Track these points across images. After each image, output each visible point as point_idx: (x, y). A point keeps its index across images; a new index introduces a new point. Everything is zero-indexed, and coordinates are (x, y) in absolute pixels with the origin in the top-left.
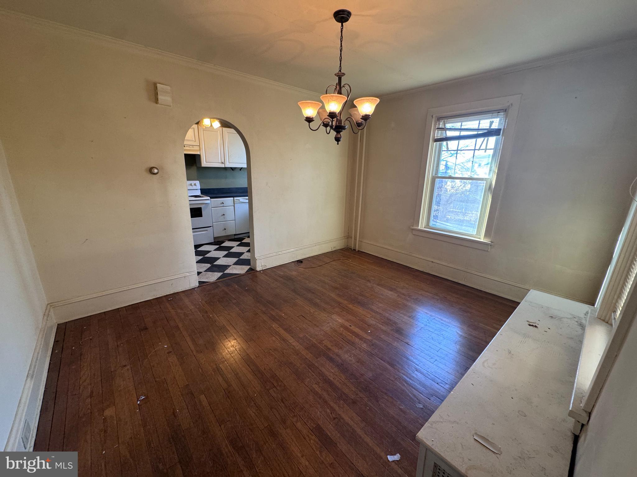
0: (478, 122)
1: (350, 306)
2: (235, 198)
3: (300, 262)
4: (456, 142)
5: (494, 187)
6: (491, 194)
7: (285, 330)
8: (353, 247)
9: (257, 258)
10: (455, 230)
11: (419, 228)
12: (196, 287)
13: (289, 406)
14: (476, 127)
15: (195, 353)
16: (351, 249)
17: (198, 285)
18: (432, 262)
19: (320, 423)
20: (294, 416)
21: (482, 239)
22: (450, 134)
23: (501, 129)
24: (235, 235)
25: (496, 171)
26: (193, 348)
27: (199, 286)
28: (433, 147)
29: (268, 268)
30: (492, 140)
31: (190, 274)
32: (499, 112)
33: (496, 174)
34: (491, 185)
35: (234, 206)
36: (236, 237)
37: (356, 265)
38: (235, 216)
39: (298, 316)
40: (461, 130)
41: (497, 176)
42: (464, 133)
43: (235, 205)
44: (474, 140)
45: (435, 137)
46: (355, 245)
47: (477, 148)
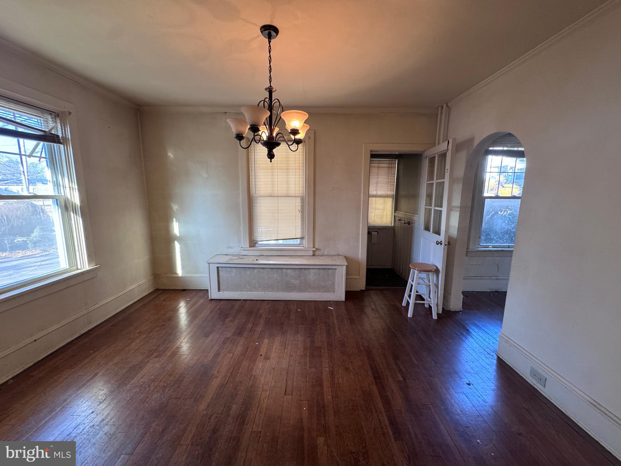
5: (79, 205)
6: (77, 214)
18: (34, 341)
21: (87, 268)
23: (59, 136)
33: (76, 190)
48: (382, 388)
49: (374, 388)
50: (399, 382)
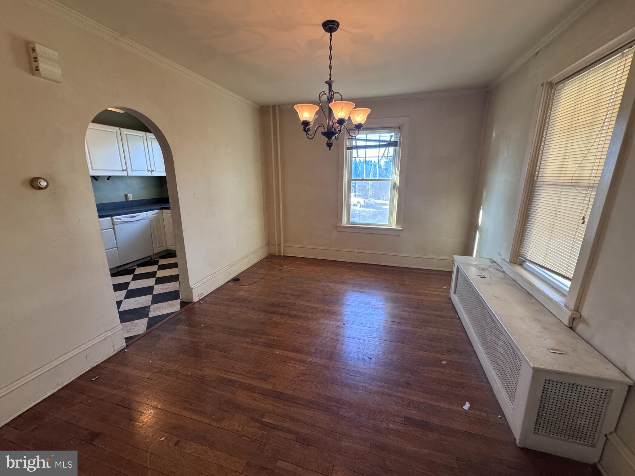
0: (379, 134)
1: (326, 307)
2: (114, 217)
3: (236, 280)
4: (364, 150)
5: (398, 186)
6: (397, 192)
7: (292, 351)
8: (277, 254)
9: (192, 286)
10: (371, 222)
11: (343, 225)
12: (122, 348)
13: (369, 417)
14: (378, 139)
15: (215, 424)
16: (275, 256)
17: (124, 344)
18: (358, 252)
19: (404, 414)
20: (381, 422)
21: (394, 227)
22: (359, 143)
23: (397, 142)
24: (118, 267)
25: (399, 174)
26: (207, 421)
27: (127, 345)
28: (347, 153)
29: (205, 295)
30: (391, 149)
31: (113, 332)
32: (395, 129)
33: (399, 176)
34: (395, 184)
35: (114, 228)
36: (120, 269)
37: (295, 270)
38: (118, 241)
39: (291, 333)
40: (366, 140)
41: (400, 177)
42: (369, 143)
43: (116, 226)
44: (377, 149)
45: (347, 145)
46: (280, 251)
47: (381, 155)
48: (266, 394)
49: (270, 387)
50: (263, 416)
